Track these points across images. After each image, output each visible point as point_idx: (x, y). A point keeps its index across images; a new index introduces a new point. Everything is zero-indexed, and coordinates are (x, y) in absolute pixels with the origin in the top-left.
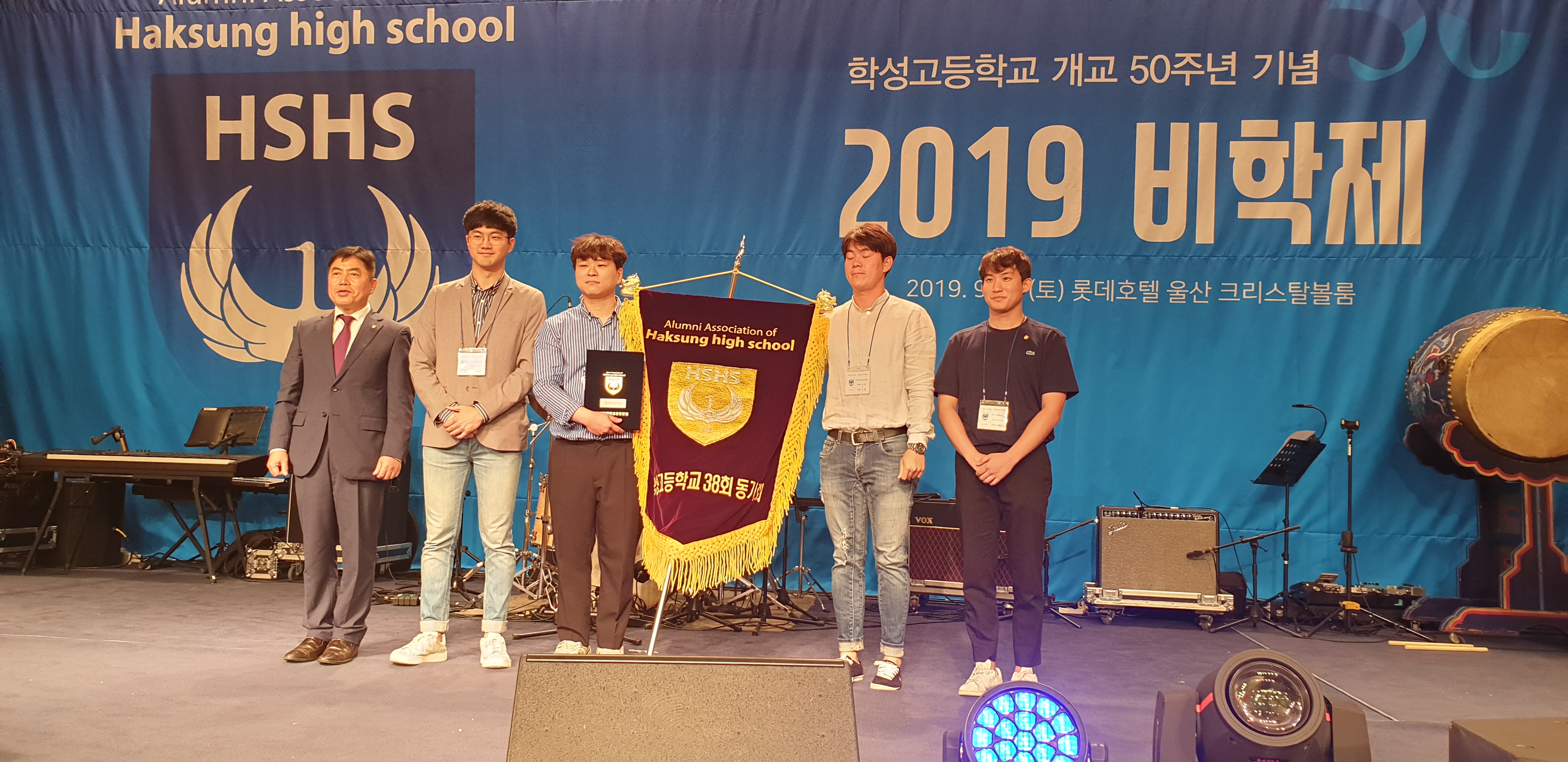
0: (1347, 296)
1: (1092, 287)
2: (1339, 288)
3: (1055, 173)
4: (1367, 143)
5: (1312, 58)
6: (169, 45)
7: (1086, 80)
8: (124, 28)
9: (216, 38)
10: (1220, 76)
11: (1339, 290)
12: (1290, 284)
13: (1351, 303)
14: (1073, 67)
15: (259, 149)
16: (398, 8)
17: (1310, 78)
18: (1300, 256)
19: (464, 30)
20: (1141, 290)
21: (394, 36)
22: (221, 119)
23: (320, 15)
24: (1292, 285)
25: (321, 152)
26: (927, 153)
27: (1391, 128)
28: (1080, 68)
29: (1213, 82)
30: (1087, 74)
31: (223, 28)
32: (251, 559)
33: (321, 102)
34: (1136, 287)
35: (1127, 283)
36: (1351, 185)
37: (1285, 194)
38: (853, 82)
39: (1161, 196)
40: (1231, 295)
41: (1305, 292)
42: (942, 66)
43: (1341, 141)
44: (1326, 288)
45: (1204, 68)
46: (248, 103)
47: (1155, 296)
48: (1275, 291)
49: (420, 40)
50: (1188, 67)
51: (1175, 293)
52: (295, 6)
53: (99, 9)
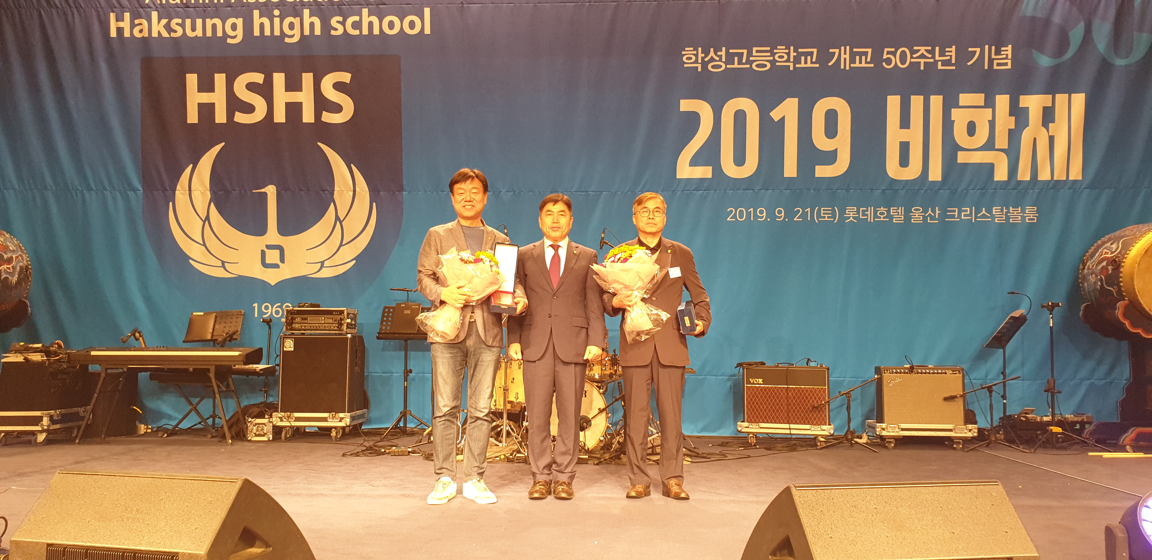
0: (1033, 216)
1: (858, 212)
2: (1027, 210)
3: (831, 131)
4: (1045, 109)
5: (1007, 50)
6: (155, 34)
7: (852, 65)
8: (117, 21)
9: (194, 29)
10: (944, 63)
11: (1027, 212)
12: (994, 208)
13: (1035, 221)
14: (843, 56)
15: (230, 115)
16: (339, 8)
17: (1006, 64)
18: (1000, 189)
19: (391, 25)
20: (892, 214)
21: (336, 29)
22: (198, 92)
23: (276, 12)
24: (995, 209)
25: (280, 117)
26: (740, 117)
27: (1061, 98)
28: (847, 56)
29: (940, 67)
30: (852, 61)
31: (199, 22)
32: (250, 427)
33: (279, 79)
34: (888, 211)
35: (882, 208)
36: (1035, 139)
37: (989, 145)
38: (685, 65)
39: (905, 148)
40: (953, 216)
41: (1004, 214)
42: (750, 54)
43: (1028, 108)
44: (1018, 210)
45: (933, 57)
46: (220, 79)
47: (901, 218)
48: (984, 214)
49: (357, 32)
50: (922, 56)
51: (916, 215)
52: (257, 5)
53: (96, 6)
